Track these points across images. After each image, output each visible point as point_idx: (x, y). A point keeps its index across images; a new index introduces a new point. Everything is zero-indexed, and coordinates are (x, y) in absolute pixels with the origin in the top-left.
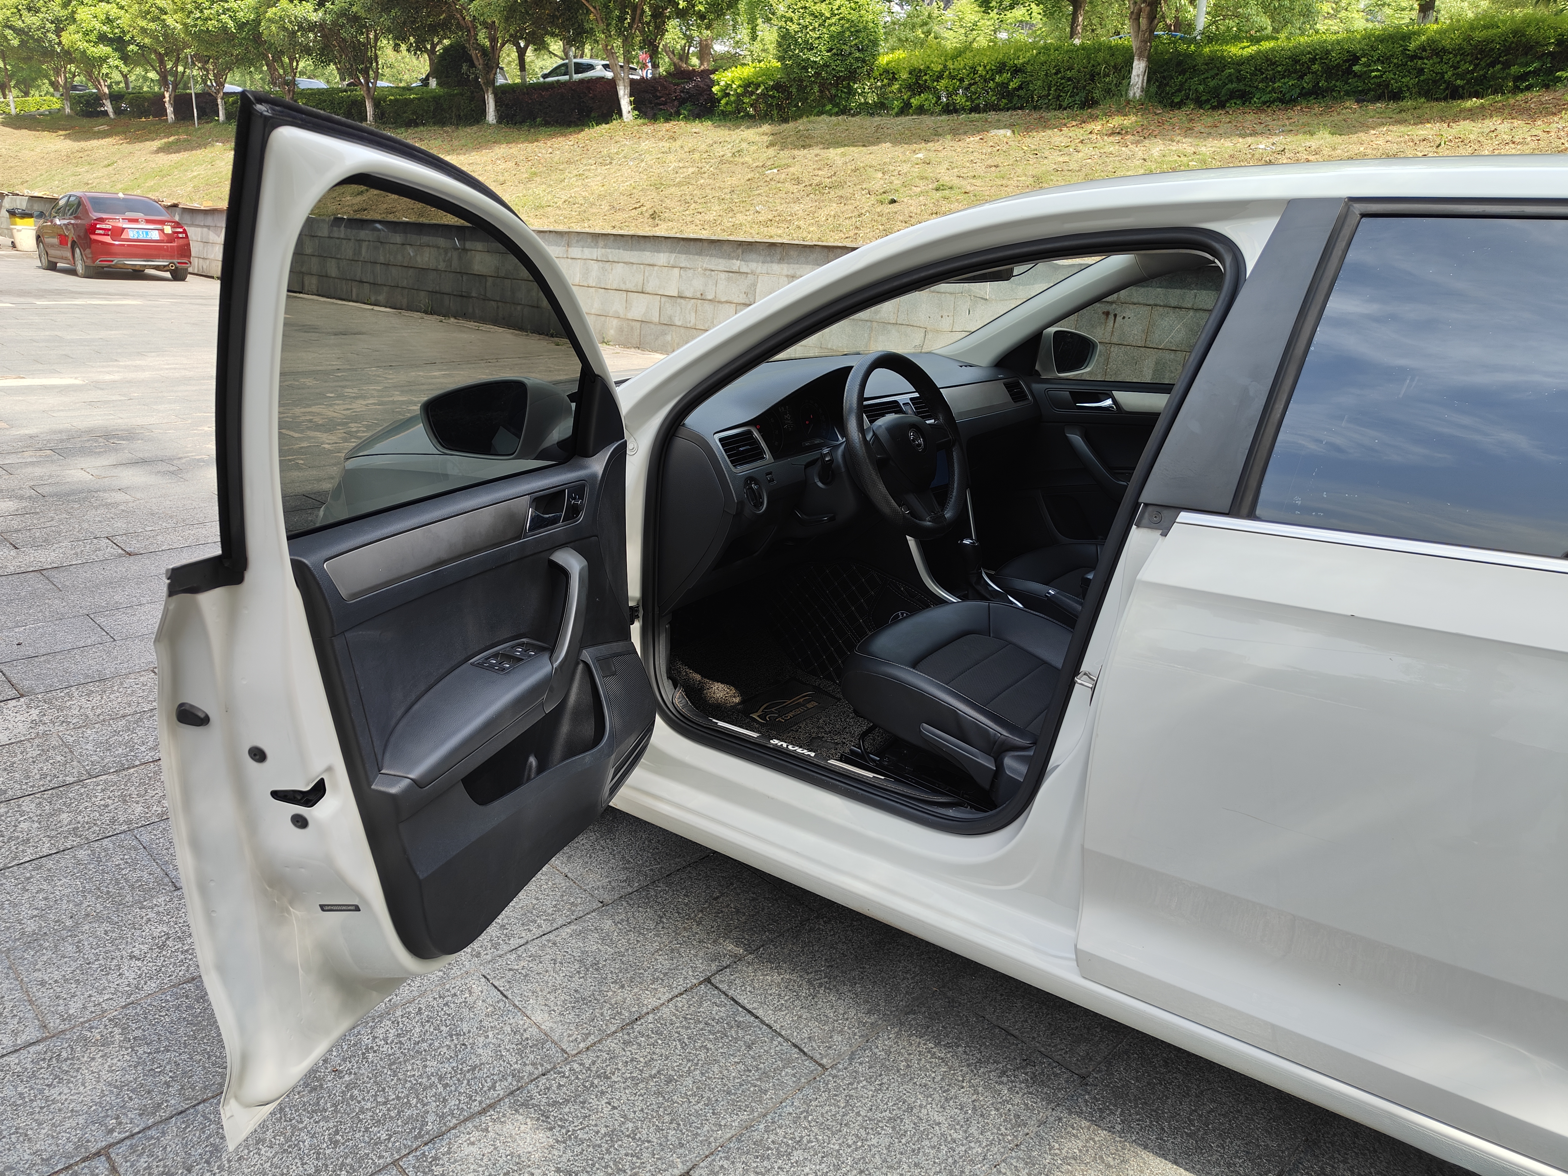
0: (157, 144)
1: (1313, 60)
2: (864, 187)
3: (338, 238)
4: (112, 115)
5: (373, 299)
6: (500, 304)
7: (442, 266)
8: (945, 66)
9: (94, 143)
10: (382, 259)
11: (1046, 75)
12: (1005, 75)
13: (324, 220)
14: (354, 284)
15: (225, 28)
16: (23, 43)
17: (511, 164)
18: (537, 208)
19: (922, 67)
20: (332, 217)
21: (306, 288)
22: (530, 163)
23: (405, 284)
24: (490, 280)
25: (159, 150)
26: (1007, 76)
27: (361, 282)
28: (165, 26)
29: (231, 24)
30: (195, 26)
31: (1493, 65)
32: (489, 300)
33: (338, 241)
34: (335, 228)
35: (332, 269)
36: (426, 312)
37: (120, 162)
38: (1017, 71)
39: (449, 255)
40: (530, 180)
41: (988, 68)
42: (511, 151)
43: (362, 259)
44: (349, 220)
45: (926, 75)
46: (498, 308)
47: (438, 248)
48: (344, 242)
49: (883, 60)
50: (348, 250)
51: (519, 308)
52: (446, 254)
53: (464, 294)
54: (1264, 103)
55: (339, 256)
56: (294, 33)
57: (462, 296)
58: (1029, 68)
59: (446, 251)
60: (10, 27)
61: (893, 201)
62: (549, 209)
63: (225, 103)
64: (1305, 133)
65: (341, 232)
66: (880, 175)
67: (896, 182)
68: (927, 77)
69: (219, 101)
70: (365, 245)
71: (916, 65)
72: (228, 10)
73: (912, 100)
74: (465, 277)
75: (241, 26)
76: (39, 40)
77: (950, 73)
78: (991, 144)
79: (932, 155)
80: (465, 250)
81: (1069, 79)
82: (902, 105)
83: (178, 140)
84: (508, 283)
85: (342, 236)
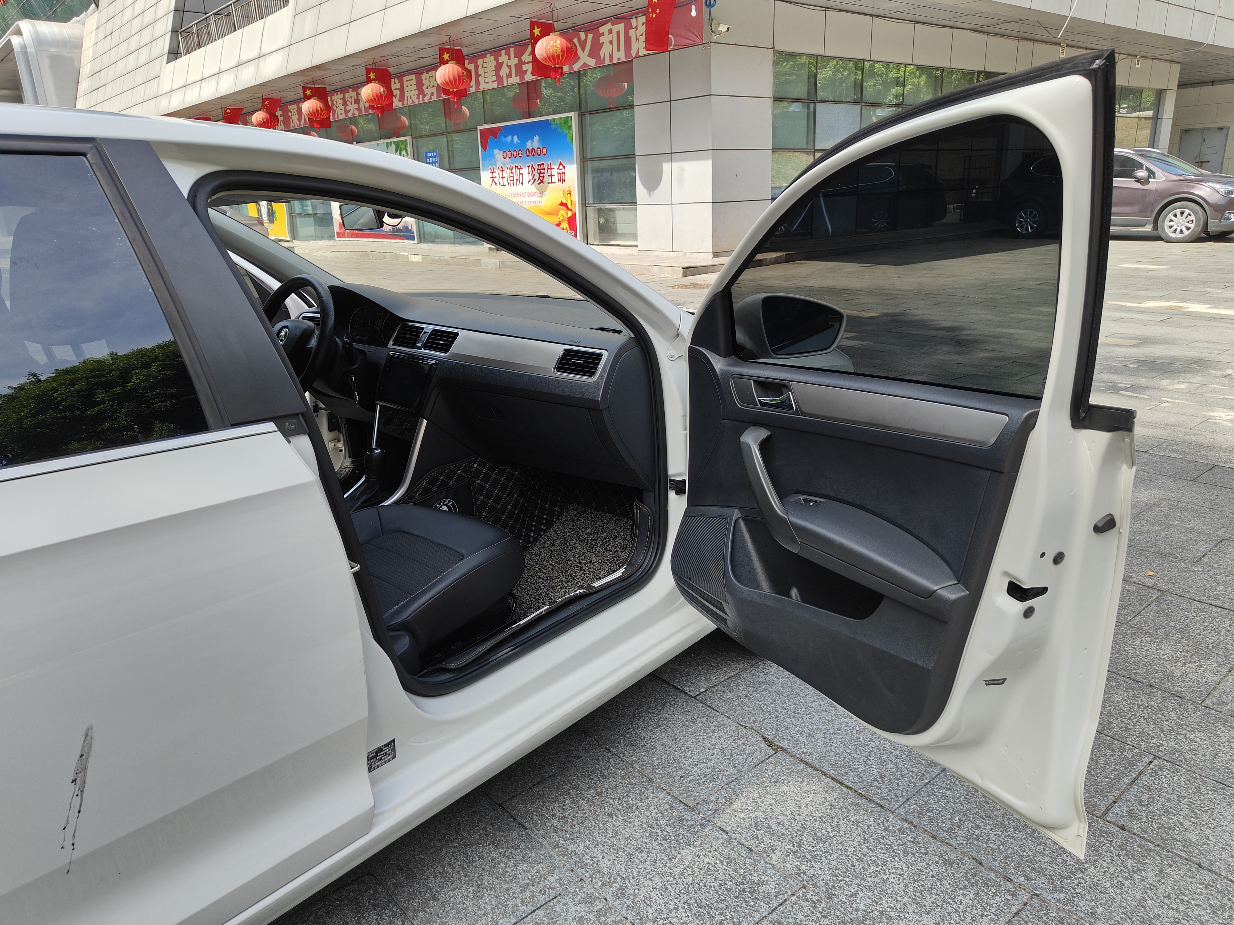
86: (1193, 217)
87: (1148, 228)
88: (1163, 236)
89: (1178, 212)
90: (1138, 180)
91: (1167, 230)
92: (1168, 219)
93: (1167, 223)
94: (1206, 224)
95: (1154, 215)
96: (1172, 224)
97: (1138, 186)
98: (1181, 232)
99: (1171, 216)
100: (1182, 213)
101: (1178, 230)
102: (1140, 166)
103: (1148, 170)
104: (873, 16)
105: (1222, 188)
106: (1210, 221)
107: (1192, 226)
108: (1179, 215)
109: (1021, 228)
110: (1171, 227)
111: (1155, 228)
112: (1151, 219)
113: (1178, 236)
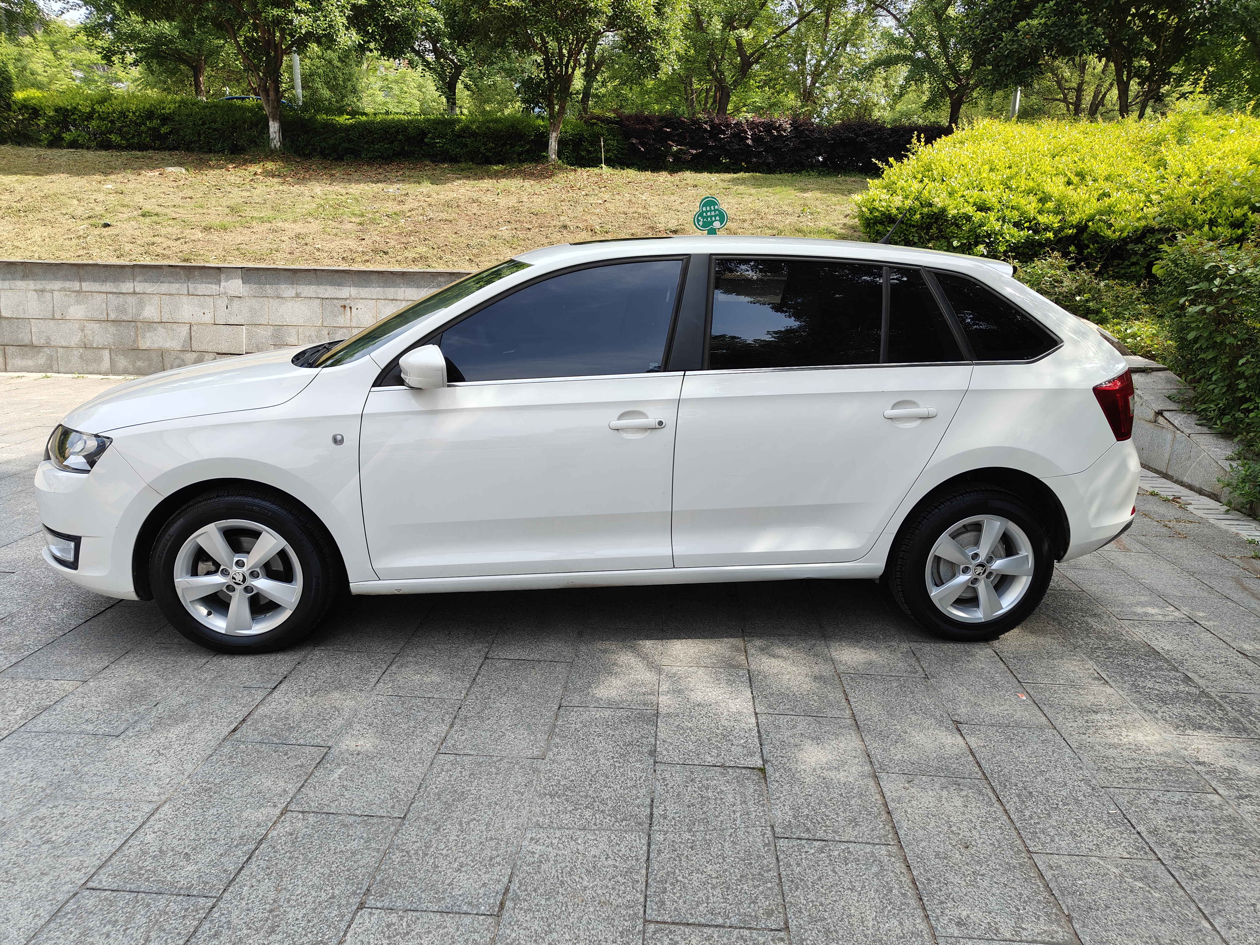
1: (398, 132)
2: (64, 212)
8: (93, 109)
11: (194, 124)
12: (155, 121)
19: (69, 108)
26: (156, 122)
31: (504, 144)
38: (165, 119)
41: (137, 114)
45: (73, 114)
49: (19, 95)
54: (370, 158)
58: (177, 118)
61: (106, 225)
64: (415, 182)
66: (75, 202)
67: (97, 208)
68: (76, 116)
71: (61, 104)
73: (64, 135)
77: (99, 115)
78: (172, 179)
79: (121, 187)
81: (215, 130)
82: (51, 138)
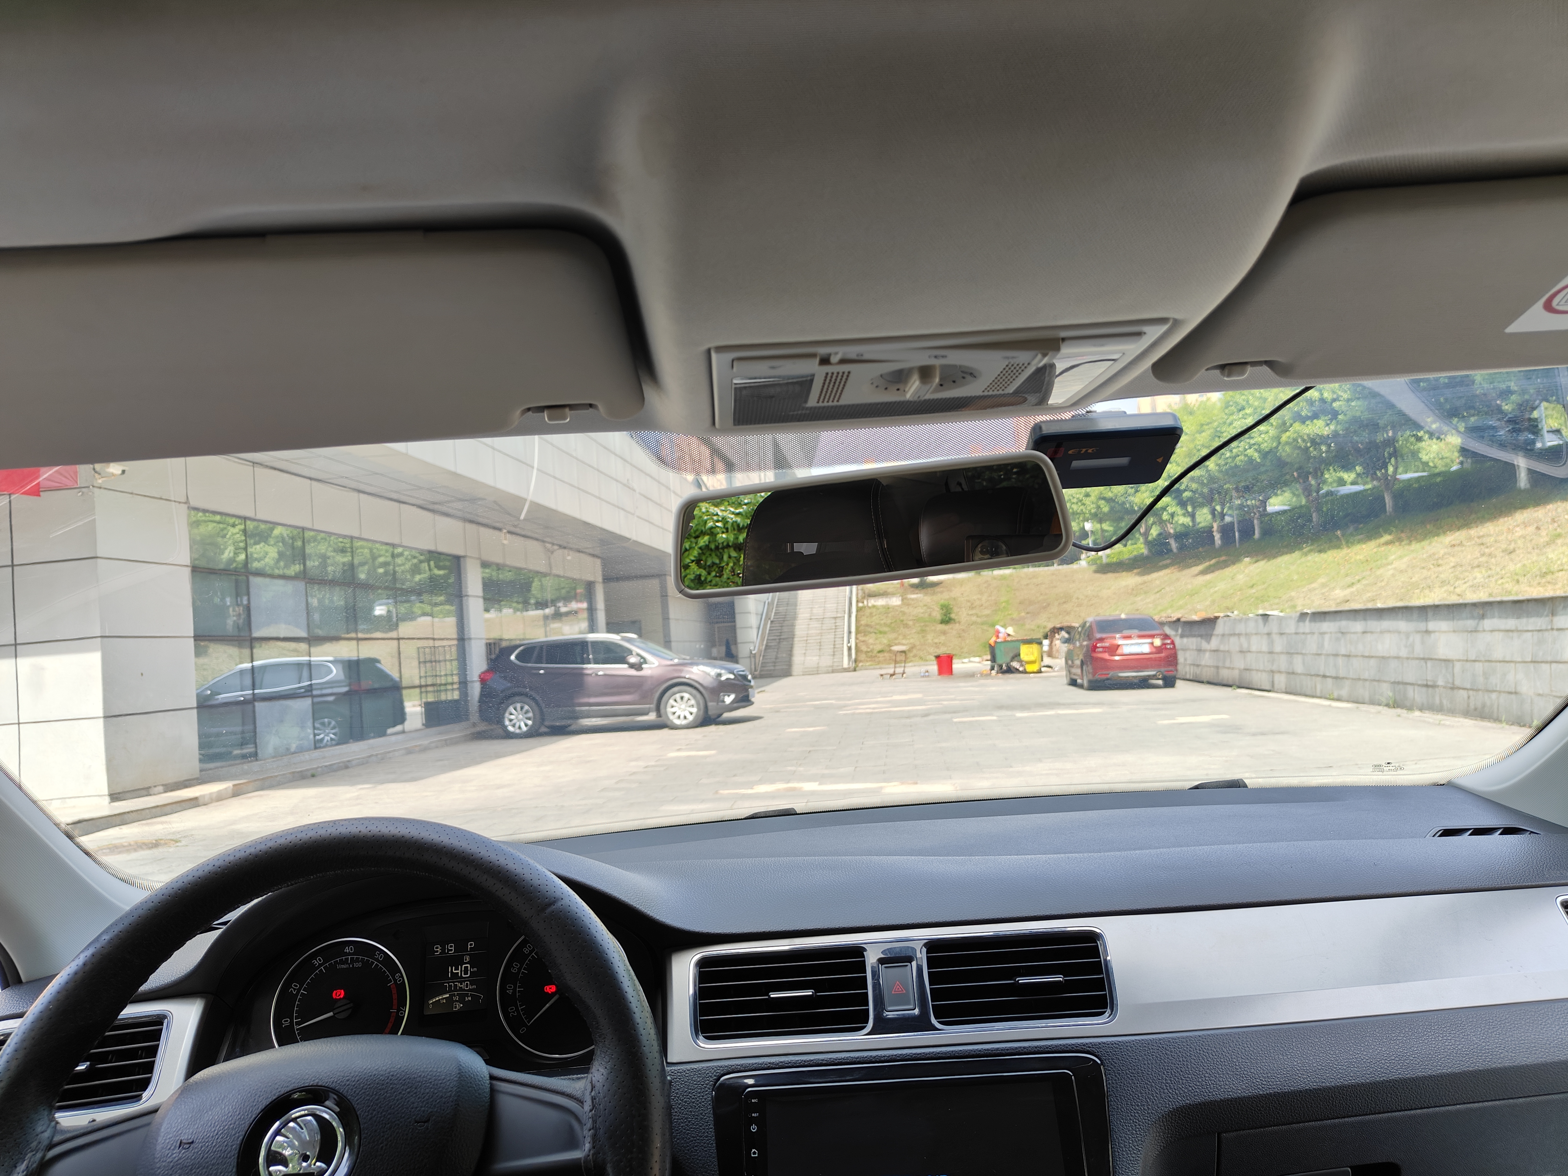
0: (1200, 568)
3: (1304, 633)
4: (1175, 550)
5: (1335, 695)
6: (1471, 693)
7: (1404, 653)
9: (1155, 575)
10: (1343, 651)
13: (1291, 618)
14: (1319, 679)
15: (1251, 460)
16: (1112, 509)
17: (1531, 529)
18: (1544, 575)
20: (1298, 614)
21: (1276, 686)
22: (1556, 525)
23: (1366, 675)
24: (1458, 666)
25: (1204, 572)
27: (1324, 676)
28: (1208, 471)
29: (1256, 455)
30: (1226, 464)
32: (1459, 688)
33: (1303, 636)
34: (1301, 624)
35: (1298, 665)
36: (1387, 705)
37: (1167, 589)
39: (1411, 639)
40: (1548, 544)
42: (1535, 515)
43: (1324, 652)
44: (1314, 614)
46: (1469, 697)
47: (1399, 632)
48: (1309, 636)
50: (1312, 645)
51: (1494, 696)
52: (1408, 638)
53: (1429, 683)
55: (1304, 652)
56: (1307, 448)
57: (1427, 686)
59: (1407, 635)
60: (1104, 499)
62: (1561, 573)
63: (1261, 523)
65: (1307, 626)
69: (1256, 522)
70: (1327, 637)
72: (1254, 444)
74: (1429, 663)
75: (1265, 454)
76: (1124, 503)
80: (1427, 632)
83: (1218, 563)
84: (1479, 667)
85: (1307, 631)
86: (693, 702)
87: (652, 717)
88: (669, 723)
89: (678, 696)
90: (632, 666)
91: (671, 717)
92: (669, 705)
93: (670, 710)
94: (706, 707)
95: (655, 702)
96: (673, 710)
97: (633, 672)
98: (685, 718)
99: (671, 702)
100: (682, 698)
101: (682, 717)
102: (630, 652)
103: (638, 655)
104: (311, 479)
105: (713, 672)
106: (710, 704)
107: (694, 710)
108: (678, 699)
109: (514, 726)
110: (674, 713)
111: (659, 715)
112: (653, 706)
113: (684, 722)
